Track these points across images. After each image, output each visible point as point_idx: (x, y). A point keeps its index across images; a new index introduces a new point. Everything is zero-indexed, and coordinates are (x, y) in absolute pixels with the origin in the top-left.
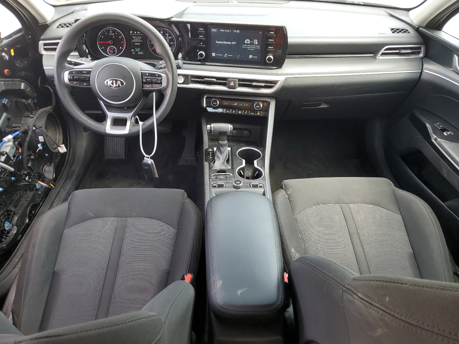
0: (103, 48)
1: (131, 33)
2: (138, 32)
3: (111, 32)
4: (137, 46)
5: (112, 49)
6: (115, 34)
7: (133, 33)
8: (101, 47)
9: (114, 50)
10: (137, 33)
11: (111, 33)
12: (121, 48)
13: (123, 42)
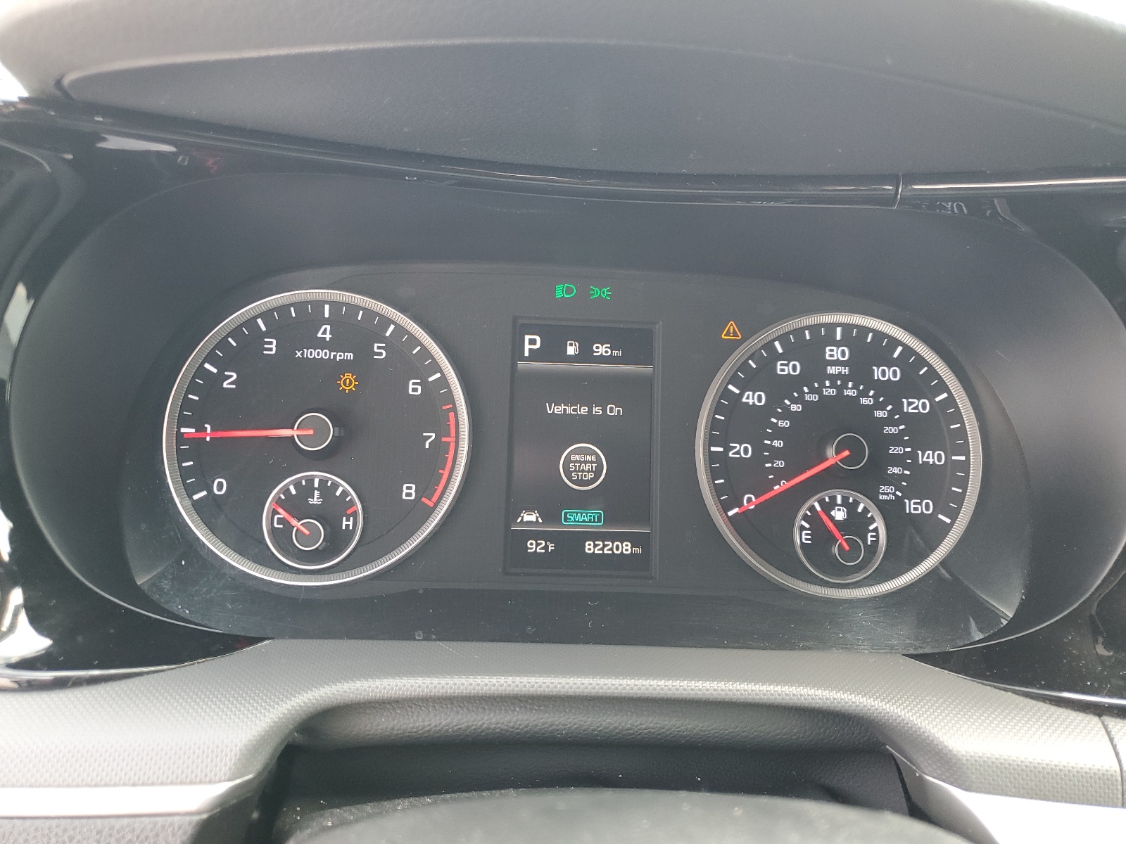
0: (220, 486)
1: (527, 347)
2: (601, 350)
3: (325, 333)
4: (581, 501)
5: (316, 499)
6: (364, 353)
7: (552, 351)
8: (196, 478)
9: (330, 514)
10: (585, 355)
11: (322, 344)
12: (409, 491)
13: (442, 430)
